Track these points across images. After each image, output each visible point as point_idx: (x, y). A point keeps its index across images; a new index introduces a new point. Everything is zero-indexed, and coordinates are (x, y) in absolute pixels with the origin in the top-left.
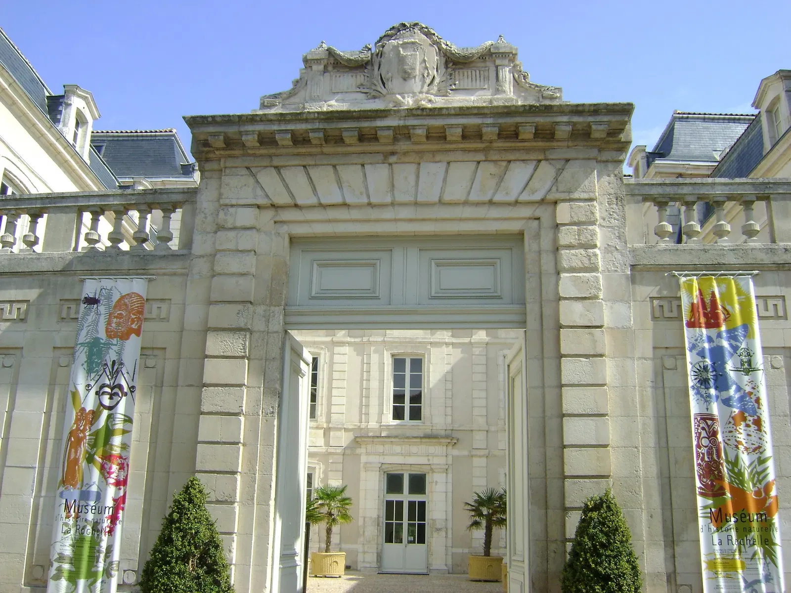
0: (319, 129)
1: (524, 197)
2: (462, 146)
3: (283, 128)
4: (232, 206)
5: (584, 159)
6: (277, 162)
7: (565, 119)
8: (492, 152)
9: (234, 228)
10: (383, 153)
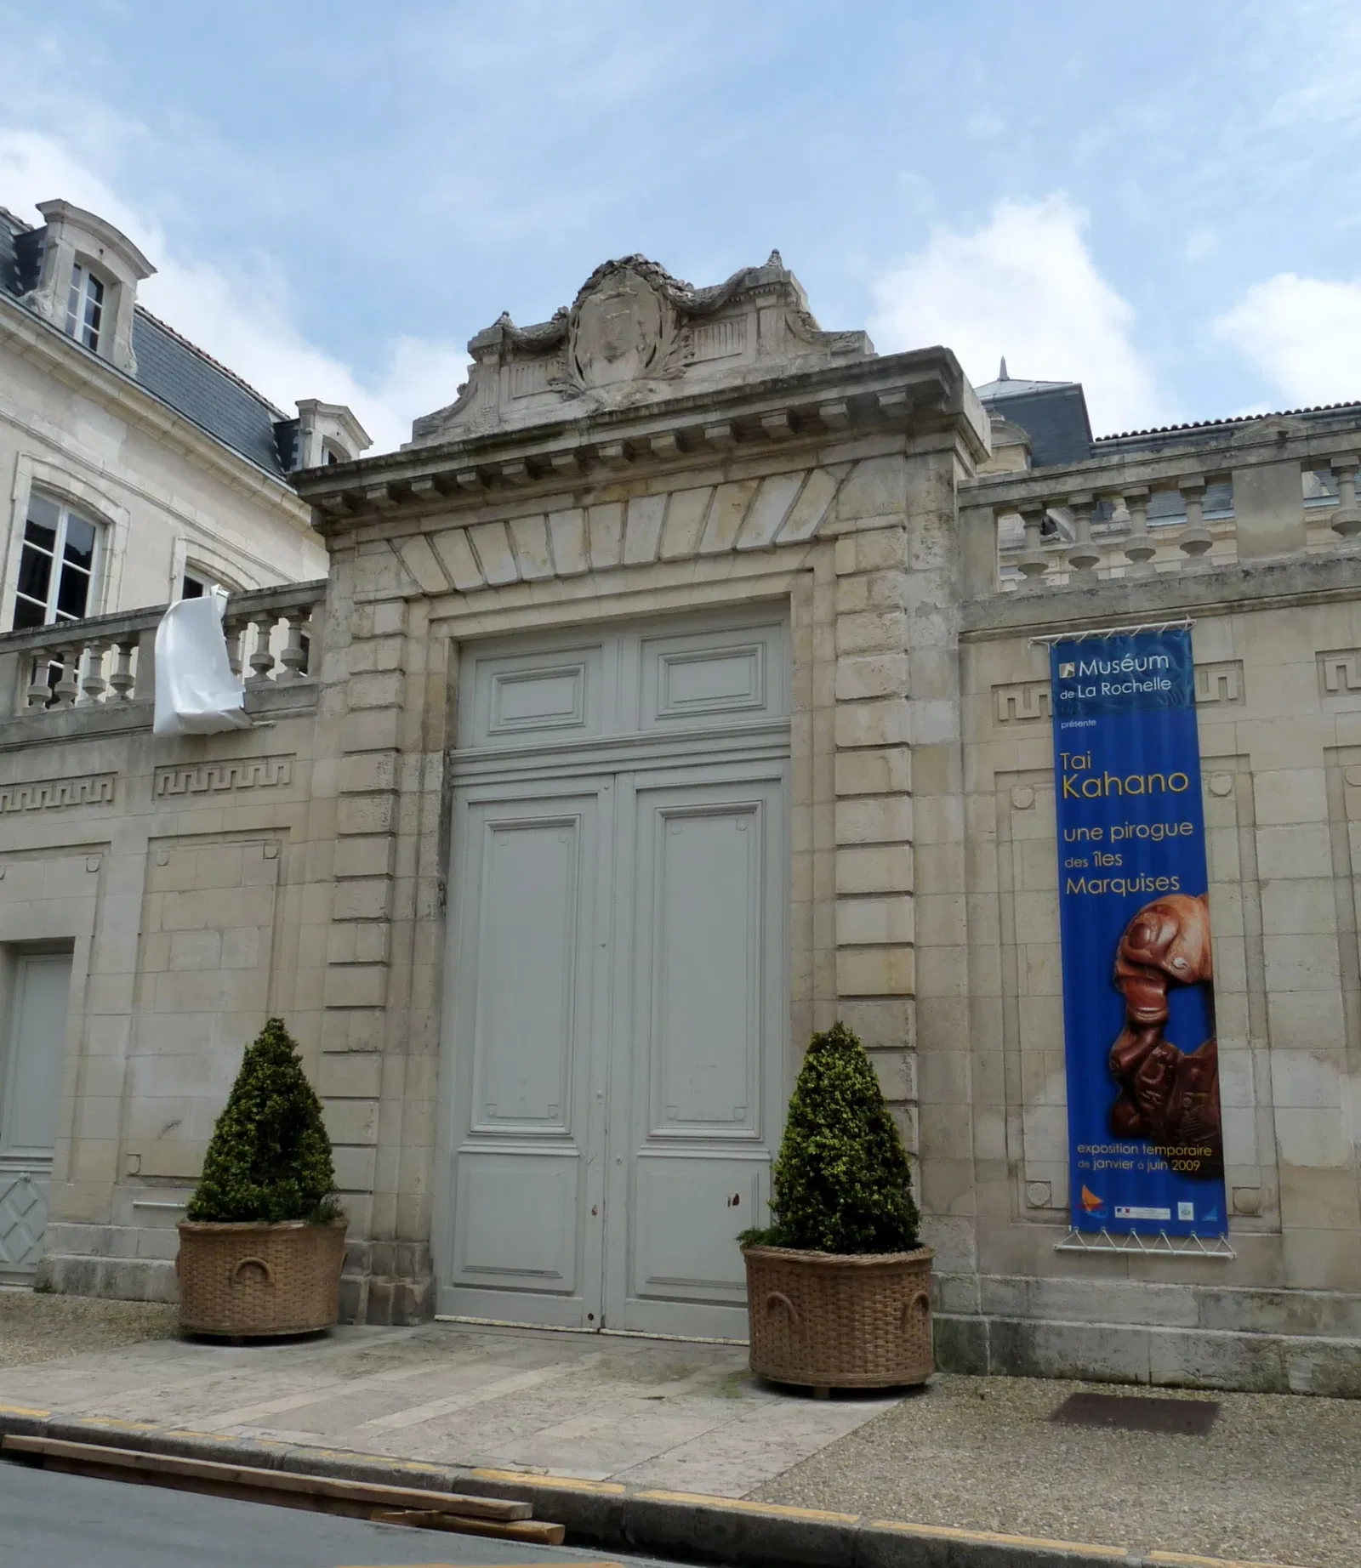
0: (468, 467)
1: (783, 538)
2: (686, 463)
3: (419, 472)
4: (370, 602)
5: (884, 456)
6: (427, 525)
7: (832, 394)
8: (735, 467)
9: (373, 637)
10: (572, 491)
